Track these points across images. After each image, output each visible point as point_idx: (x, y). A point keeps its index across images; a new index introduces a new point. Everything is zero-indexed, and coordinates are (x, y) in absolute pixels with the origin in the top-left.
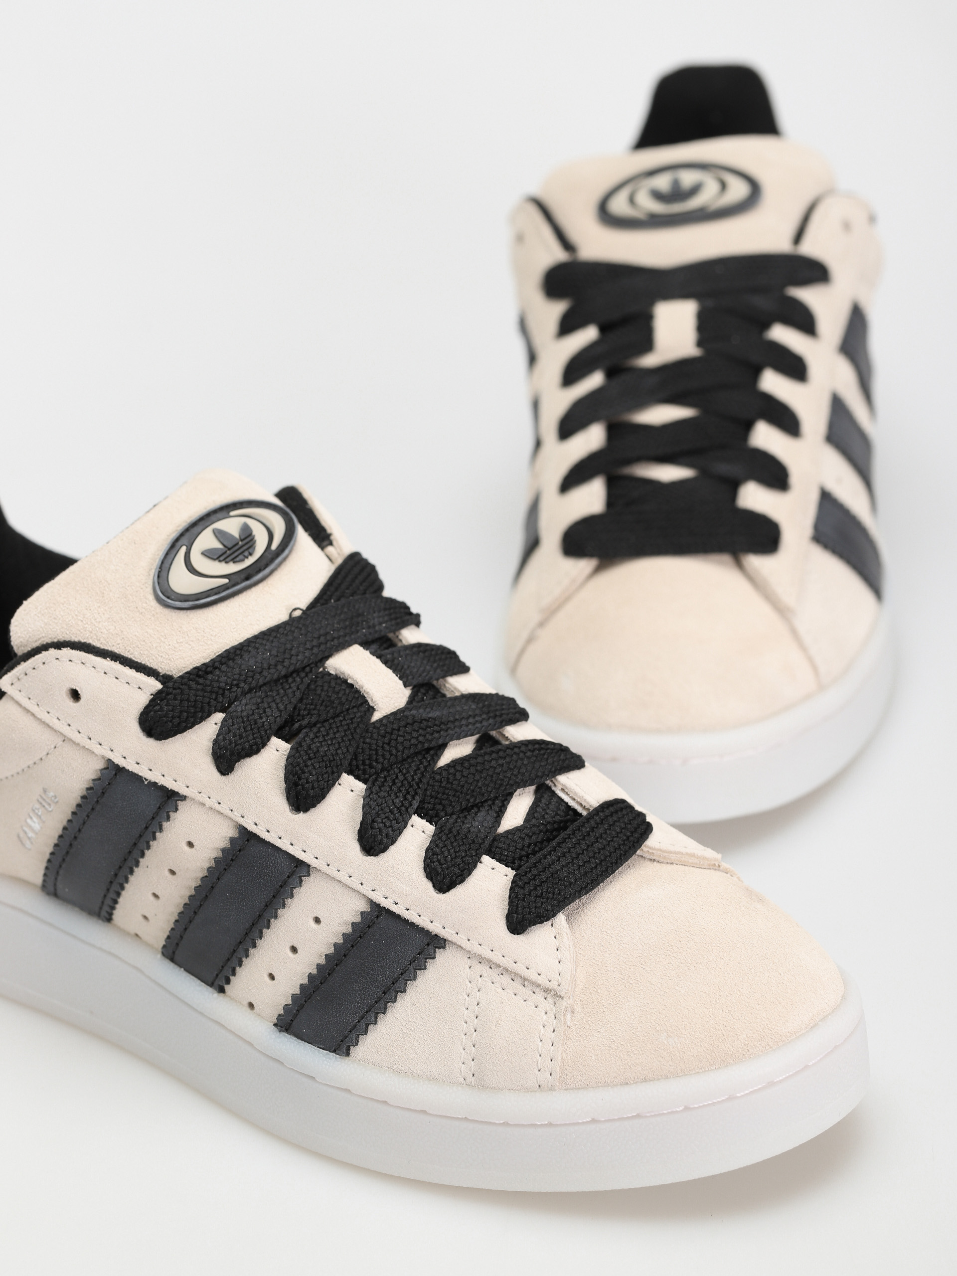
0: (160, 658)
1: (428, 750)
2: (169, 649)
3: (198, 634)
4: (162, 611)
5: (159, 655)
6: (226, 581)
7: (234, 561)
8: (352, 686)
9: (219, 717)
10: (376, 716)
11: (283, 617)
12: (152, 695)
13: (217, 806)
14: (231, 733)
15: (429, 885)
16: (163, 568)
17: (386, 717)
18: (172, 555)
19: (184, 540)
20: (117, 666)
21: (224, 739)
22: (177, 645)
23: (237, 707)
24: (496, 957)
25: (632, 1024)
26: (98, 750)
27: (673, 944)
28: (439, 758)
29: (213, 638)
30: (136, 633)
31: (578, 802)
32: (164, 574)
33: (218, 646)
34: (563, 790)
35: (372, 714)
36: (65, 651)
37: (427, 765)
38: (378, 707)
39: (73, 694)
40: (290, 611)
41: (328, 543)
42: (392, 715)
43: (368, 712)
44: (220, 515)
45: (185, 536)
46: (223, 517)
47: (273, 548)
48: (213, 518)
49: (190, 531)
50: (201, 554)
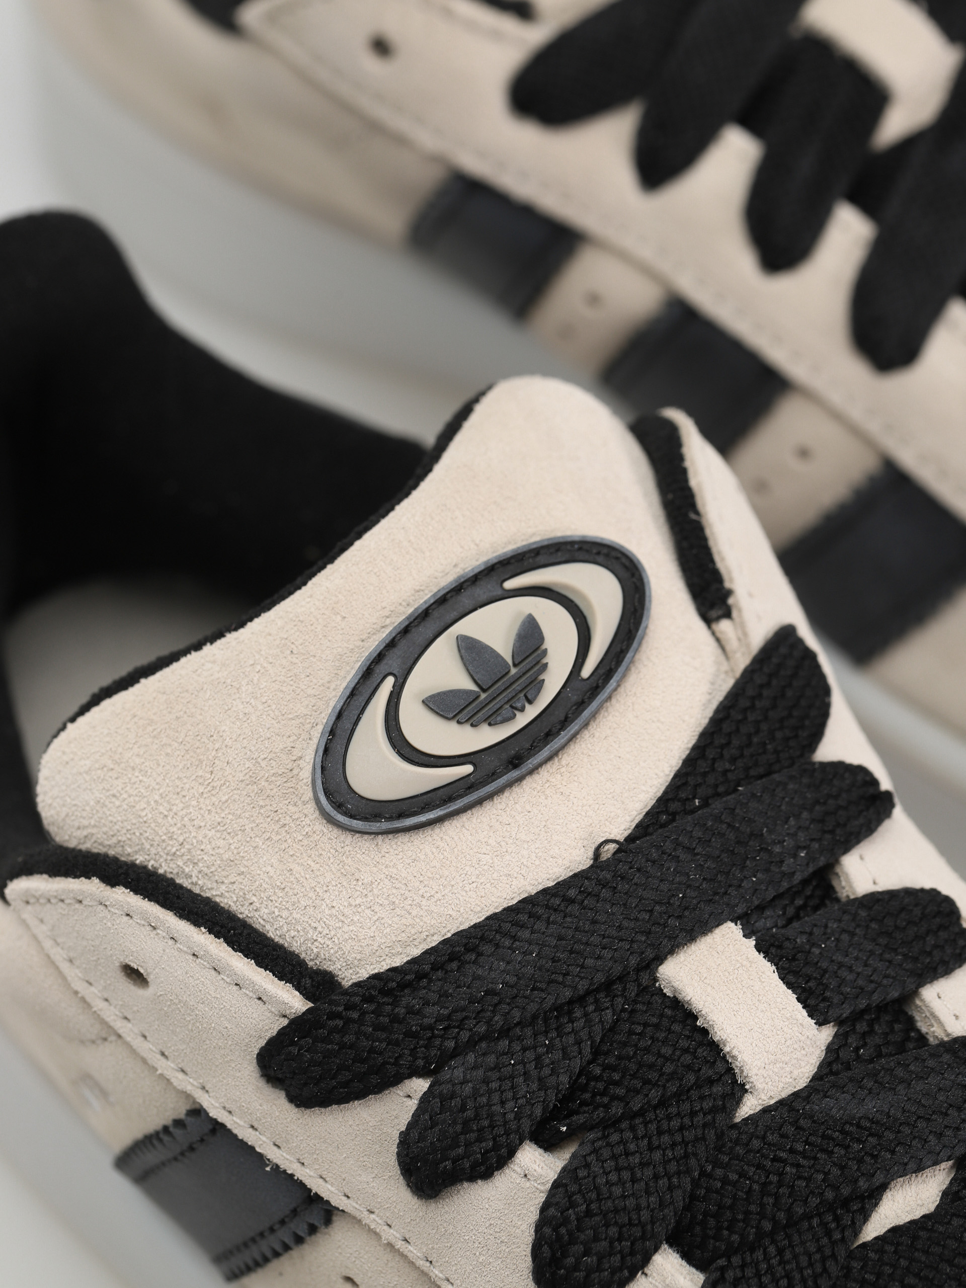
0: (311, 931)
1: (845, 1203)
2: (331, 916)
3: (394, 891)
4: (325, 830)
5: (310, 925)
6: (468, 769)
7: (492, 720)
8: (705, 1032)
9: (420, 1086)
10: (749, 1107)
11: (581, 860)
12: (285, 1016)
13: (399, 1245)
14: (436, 1129)
16: (338, 732)
17: (766, 1110)
18: (361, 700)
19: (393, 662)
20: (217, 948)
21: (421, 1138)
22: (347, 911)
23: (455, 1071)
26: (178, 1080)
28: (866, 1218)
29: (424, 902)
30: (269, 869)
32: (338, 747)
33: (433, 922)
35: (738, 1102)
36: (122, 896)
37: (837, 1236)
38: (753, 1087)
39: (134, 975)
40: (597, 843)
41: (720, 612)
42: (781, 1103)
43: (733, 1094)
44: (480, 592)
45: (397, 652)
46: (484, 597)
47: (586, 672)
48: (465, 600)
49: (409, 636)
50: (423, 702)
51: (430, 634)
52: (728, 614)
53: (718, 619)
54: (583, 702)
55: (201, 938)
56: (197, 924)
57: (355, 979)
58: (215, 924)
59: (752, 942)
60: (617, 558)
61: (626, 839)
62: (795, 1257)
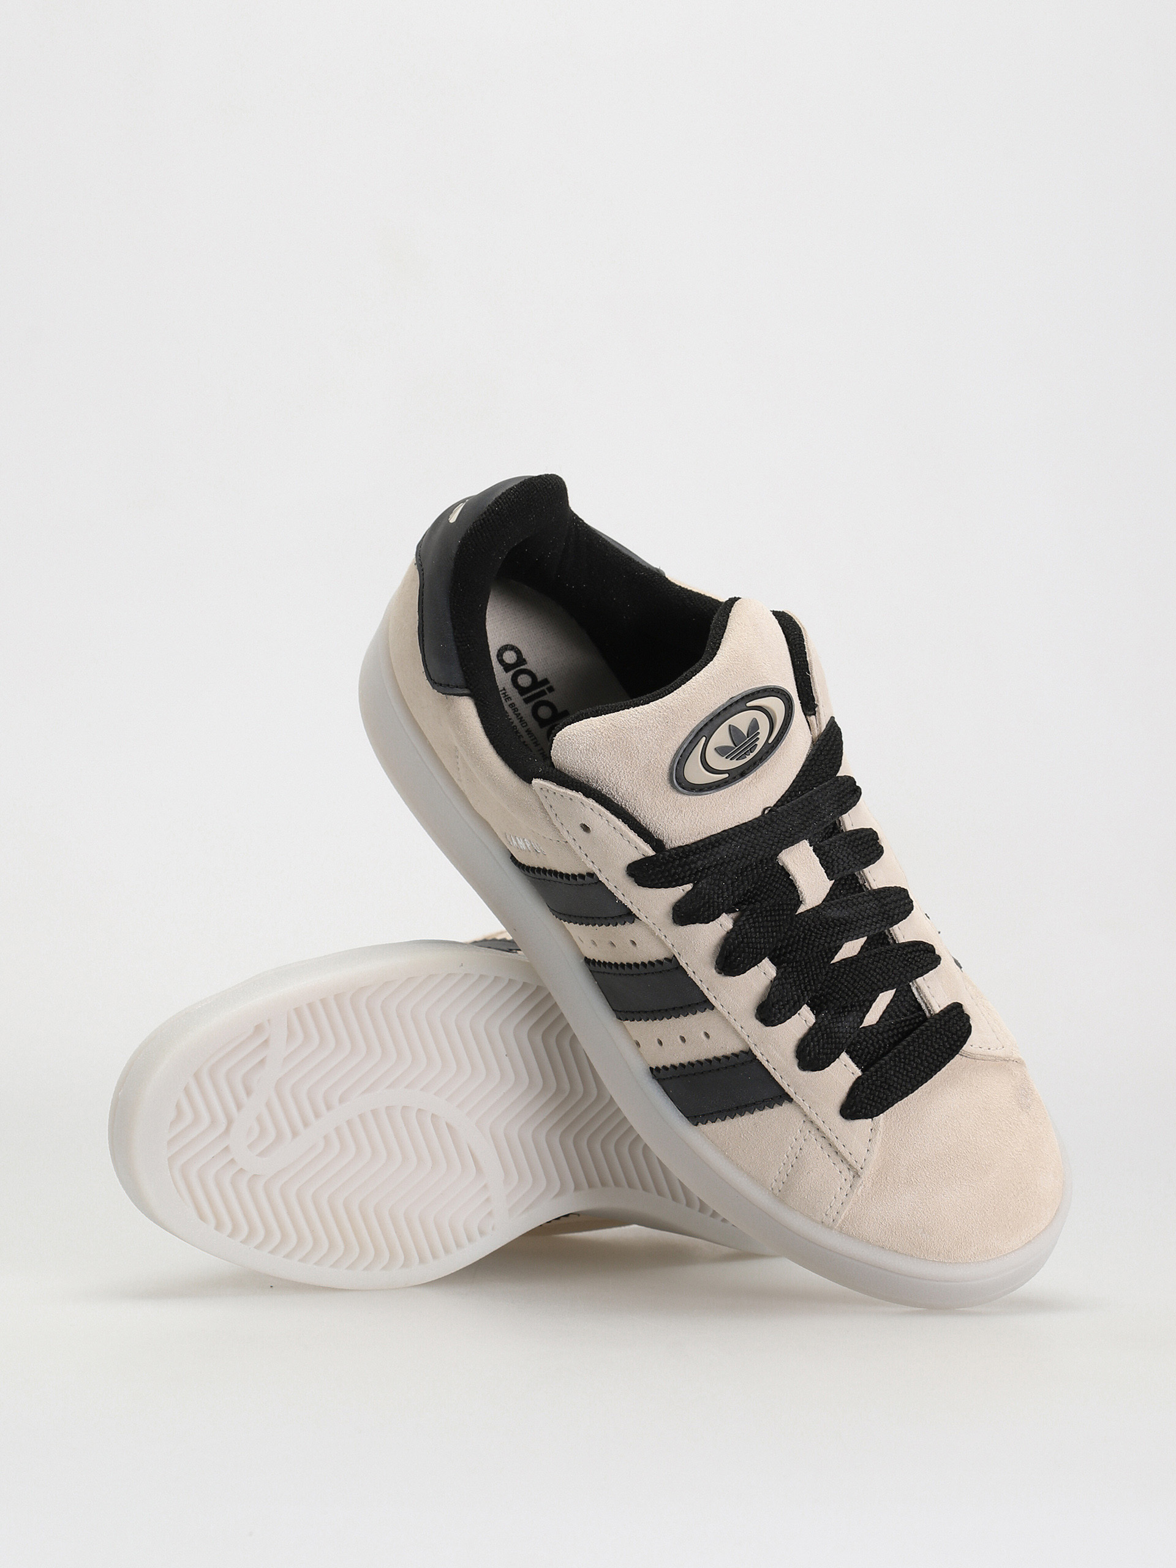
1: (829, 948)
3: (693, 816)
4: (671, 791)
5: (658, 822)
6: (726, 775)
7: (738, 757)
8: (791, 880)
9: (689, 887)
10: (802, 909)
12: (643, 855)
13: (663, 938)
14: (688, 904)
15: (795, 1062)
17: (808, 911)
18: (693, 744)
19: (706, 732)
20: (625, 828)
21: (685, 905)
23: (703, 883)
24: (825, 1128)
25: (902, 1213)
27: (952, 1157)
28: (835, 954)
30: (647, 800)
31: (924, 1002)
32: (682, 762)
34: (917, 988)
35: (799, 907)
36: (591, 802)
37: (826, 960)
38: (805, 903)
39: (586, 828)
40: (764, 807)
41: (812, 713)
42: (813, 909)
43: (798, 904)
44: (739, 707)
45: (708, 728)
46: (739, 709)
47: (770, 742)
48: (733, 710)
49: (712, 722)
50: (715, 749)
51: (719, 722)
52: (815, 714)
53: (810, 715)
54: (767, 752)
55: (619, 823)
56: (618, 818)
57: (672, 846)
58: (625, 818)
59: (812, 848)
60: (785, 695)
61: (774, 806)
62: (811, 967)
